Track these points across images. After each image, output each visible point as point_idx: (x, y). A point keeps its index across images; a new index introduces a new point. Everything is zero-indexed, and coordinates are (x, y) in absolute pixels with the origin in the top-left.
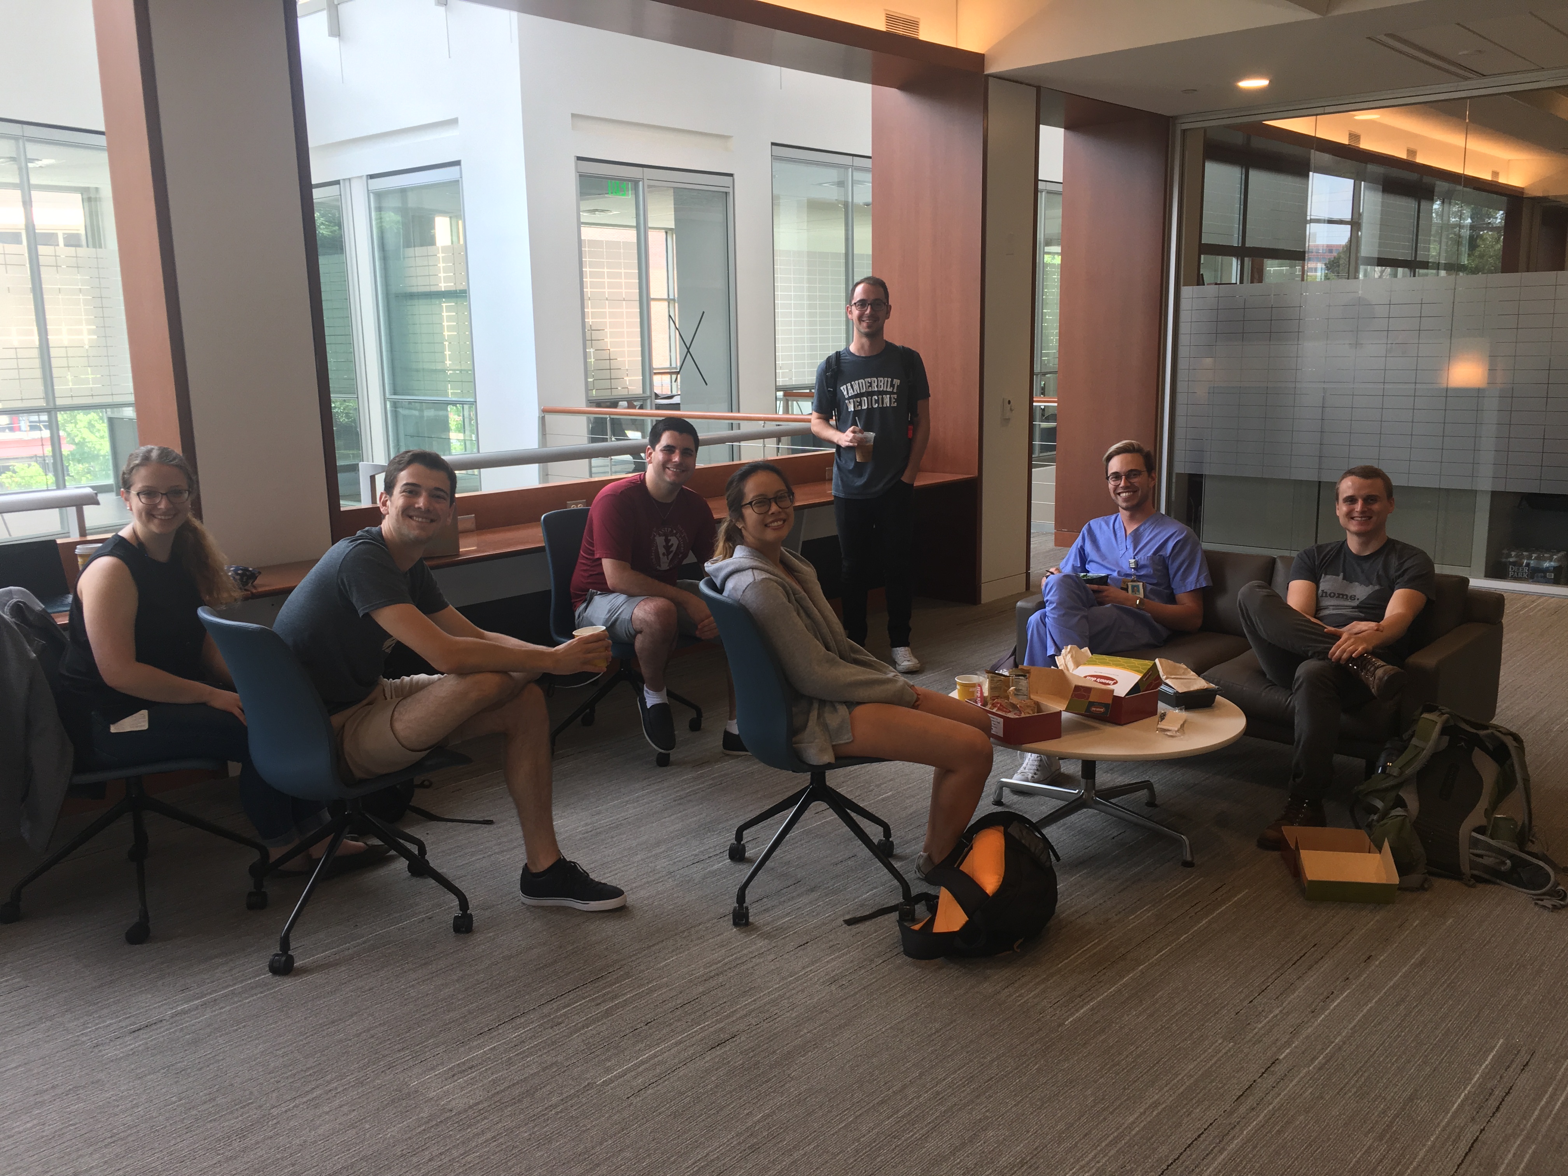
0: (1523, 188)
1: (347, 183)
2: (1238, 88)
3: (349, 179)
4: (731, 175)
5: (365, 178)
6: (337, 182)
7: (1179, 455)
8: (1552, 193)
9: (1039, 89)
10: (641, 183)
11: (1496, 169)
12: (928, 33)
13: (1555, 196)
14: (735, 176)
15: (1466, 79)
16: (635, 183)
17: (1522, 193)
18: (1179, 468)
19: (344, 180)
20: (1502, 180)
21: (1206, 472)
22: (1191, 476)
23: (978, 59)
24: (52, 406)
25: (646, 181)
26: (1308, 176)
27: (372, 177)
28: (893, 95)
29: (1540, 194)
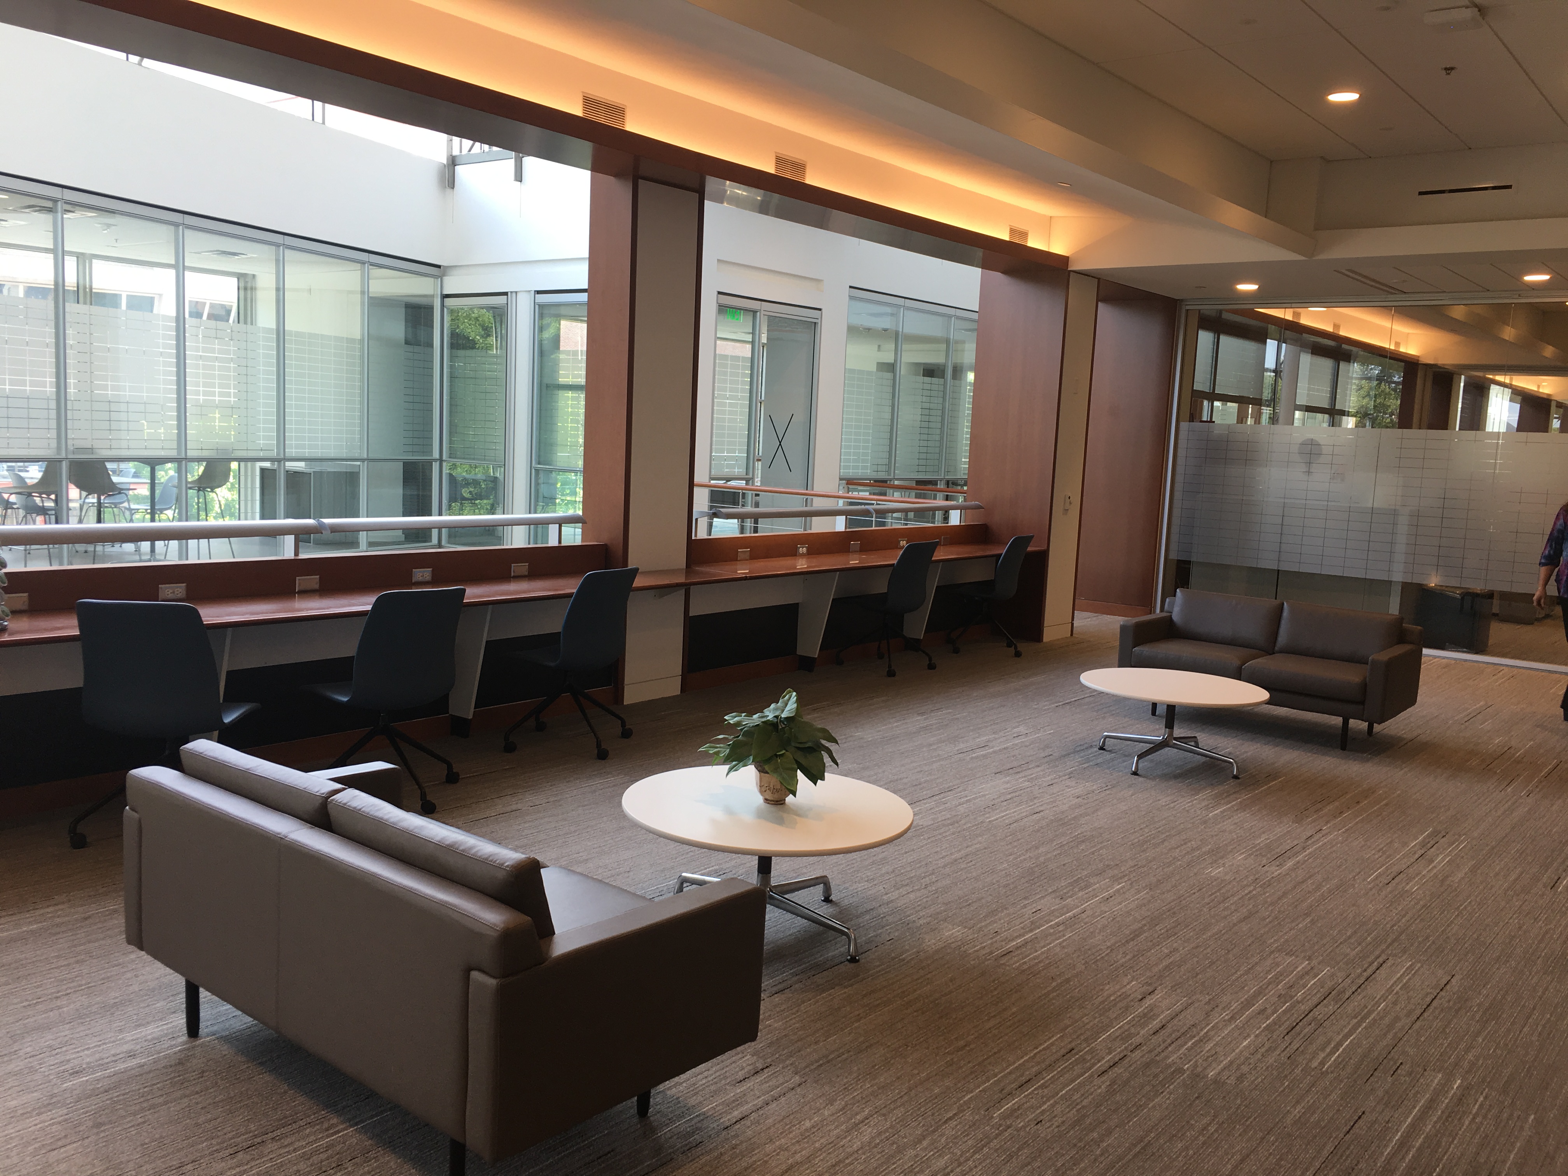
0: (1419, 357)
1: (514, 295)
2: (1236, 289)
3: (516, 292)
4: (820, 310)
5: (533, 292)
6: (506, 294)
7: (1174, 546)
8: (1440, 362)
9: (1099, 279)
10: (758, 313)
11: (1398, 341)
12: (1033, 243)
13: (1443, 364)
14: (823, 311)
15: (1392, 293)
16: (754, 312)
17: (1418, 360)
18: (1173, 556)
19: (511, 292)
20: (1402, 349)
21: (1194, 559)
22: (1179, 562)
23: (1064, 260)
24: (282, 456)
25: (762, 312)
26: (1265, 343)
27: (539, 292)
28: (998, 277)
29: (1432, 362)
